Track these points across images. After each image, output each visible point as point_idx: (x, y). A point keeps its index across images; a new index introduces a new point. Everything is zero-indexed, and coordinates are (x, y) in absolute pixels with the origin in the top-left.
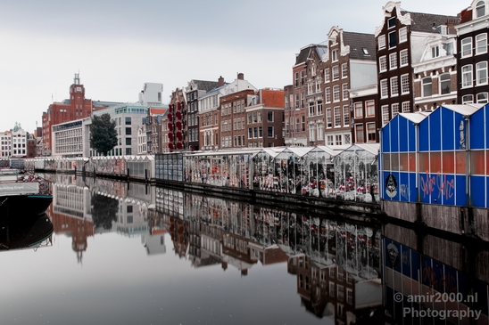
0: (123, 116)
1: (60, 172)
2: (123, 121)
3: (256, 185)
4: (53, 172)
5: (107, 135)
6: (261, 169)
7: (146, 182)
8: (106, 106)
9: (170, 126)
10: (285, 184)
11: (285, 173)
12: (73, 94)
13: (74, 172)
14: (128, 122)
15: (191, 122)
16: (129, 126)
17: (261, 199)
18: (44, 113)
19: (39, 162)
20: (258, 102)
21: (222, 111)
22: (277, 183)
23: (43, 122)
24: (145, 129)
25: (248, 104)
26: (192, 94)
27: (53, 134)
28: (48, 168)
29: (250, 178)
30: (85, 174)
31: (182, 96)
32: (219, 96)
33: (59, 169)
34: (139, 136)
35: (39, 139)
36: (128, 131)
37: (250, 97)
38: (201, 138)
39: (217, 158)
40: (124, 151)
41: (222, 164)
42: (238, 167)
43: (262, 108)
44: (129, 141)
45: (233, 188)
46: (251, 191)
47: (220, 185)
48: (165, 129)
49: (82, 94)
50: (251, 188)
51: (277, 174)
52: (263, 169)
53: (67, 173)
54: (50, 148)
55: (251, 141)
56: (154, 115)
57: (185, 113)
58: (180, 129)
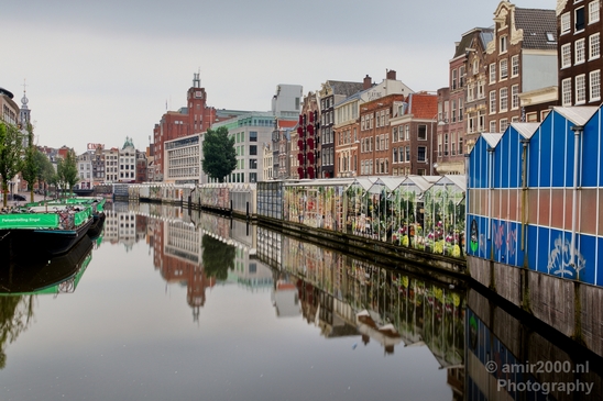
0: (247, 130)
1: (166, 203)
2: (247, 137)
3: (349, 227)
4: (158, 202)
5: (223, 156)
6: (354, 207)
7: (247, 218)
8: (232, 115)
9: (300, 143)
10: (376, 228)
11: (376, 212)
12: (191, 100)
13: (180, 203)
14: (253, 139)
15: (325, 139)
16: (253, 143)
17: (353, 246)
18: (156, 125)
19: (144, 189)
20: (406, 113)
21: (363, 124)
22: (368, 226)
23: (155, 137)
24: (271, 148)
25: (394, 115)
26: (326, 100)
27: (166, 152)
28: (153, 196)
29: (344, 218)
30: (191, 206)
31: (316, 103)
32: (360, 103)
33: (164, 198)
34: (265, 156)
35: (152, 158)
36: (253, 150)
37: (397, 104)
38: (337, 161)
39: (313, 190)
40: (246, 177)
41: (318, 197)
42: (333, 201)
43: (409, 120)
44: (253, 164)
45: (327, 231)
46: (344, 236)
47: (315, 226)
48: (295, 148)
49: (203, 100)
50: (345, 232)
51: (369, 215)
52: (356, 206)
53: (173, 203)
54: (162, 171)
55: (397, 167)
56: (282, 129)
57: (318, 126)
58: (312, 148)
